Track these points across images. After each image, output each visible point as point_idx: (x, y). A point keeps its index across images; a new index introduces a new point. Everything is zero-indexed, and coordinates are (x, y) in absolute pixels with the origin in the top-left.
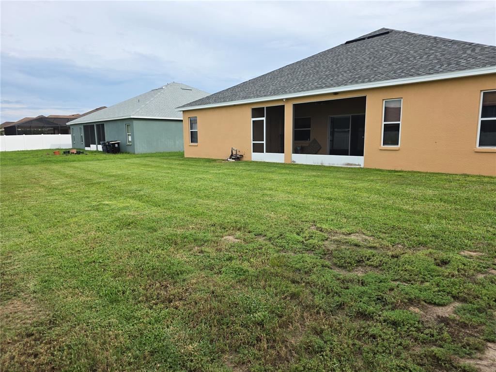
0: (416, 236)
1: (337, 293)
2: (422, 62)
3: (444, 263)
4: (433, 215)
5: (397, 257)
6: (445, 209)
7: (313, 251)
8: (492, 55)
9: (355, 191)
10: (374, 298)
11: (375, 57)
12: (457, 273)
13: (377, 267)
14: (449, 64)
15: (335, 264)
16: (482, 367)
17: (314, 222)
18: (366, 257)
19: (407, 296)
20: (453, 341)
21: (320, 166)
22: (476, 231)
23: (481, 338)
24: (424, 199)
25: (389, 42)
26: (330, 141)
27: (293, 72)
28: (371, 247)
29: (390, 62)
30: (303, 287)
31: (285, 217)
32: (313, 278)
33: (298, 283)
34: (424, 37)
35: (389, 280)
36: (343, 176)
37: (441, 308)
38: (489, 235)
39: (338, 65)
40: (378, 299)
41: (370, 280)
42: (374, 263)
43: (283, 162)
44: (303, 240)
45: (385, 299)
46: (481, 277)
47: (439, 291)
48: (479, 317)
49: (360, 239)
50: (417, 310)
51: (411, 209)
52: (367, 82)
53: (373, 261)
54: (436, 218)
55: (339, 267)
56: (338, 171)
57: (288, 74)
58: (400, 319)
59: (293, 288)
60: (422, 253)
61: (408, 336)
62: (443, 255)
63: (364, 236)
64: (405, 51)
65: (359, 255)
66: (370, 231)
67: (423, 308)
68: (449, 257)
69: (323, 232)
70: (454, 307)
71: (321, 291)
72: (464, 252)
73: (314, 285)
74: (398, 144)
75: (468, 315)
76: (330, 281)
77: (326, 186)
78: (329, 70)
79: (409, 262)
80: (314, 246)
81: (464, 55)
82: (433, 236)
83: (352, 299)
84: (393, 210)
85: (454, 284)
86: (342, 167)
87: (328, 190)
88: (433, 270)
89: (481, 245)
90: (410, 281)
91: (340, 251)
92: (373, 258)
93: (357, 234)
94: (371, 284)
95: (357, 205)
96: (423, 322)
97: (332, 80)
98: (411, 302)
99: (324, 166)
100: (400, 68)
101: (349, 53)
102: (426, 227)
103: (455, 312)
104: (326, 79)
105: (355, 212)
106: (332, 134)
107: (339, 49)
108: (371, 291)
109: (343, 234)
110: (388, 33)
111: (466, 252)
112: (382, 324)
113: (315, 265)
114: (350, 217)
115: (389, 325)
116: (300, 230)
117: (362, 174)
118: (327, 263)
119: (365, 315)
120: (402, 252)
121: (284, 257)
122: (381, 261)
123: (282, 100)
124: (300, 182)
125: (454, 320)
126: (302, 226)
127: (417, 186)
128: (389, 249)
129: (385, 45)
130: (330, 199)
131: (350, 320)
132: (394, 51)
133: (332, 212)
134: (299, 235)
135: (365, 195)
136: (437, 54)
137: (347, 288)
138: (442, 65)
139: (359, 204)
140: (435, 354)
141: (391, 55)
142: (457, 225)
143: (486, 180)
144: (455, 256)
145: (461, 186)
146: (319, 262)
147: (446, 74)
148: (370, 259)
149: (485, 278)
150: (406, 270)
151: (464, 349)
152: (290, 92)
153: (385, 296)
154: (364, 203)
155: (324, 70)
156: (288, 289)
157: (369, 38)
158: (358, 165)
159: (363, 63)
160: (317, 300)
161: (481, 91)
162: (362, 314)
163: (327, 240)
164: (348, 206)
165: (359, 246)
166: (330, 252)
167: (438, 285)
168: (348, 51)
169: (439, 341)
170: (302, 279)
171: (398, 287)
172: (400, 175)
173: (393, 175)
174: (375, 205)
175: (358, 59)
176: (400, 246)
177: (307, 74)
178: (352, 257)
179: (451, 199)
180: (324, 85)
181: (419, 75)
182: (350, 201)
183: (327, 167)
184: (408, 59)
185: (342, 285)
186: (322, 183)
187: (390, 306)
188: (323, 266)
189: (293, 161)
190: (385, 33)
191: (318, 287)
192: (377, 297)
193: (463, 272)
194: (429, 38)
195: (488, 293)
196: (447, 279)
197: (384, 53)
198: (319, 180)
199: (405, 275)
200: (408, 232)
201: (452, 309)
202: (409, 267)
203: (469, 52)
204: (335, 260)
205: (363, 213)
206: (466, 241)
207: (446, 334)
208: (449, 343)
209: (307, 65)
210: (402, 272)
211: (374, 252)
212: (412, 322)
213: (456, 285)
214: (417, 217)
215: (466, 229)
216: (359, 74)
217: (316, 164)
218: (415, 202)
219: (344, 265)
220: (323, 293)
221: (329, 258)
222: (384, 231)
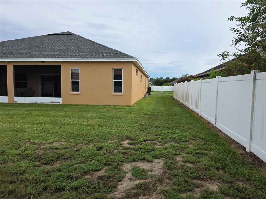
0: (88, 137)
1: (43, 181)
2: (88, 52)
3: (101, 148)
4: (96, 125)
5: (79, 151)
6: (101, 122)
7: (27, 158)
8: (115, 53)
9: (56, 117)
10: (66, 177)
11: (64, 45)
12: (106, 152)
13: (68, 159)
14: (100, 55)
15: (43, 163)
16: (116, 195)
17: (29, 139)
18: (62, 154)
19: (83, 171)
20: (105, 187)
21: (34, 104)
22: (113, 131)
23: (116, 181)
24: (92, 118)
25: (72, 39)
26: (41, 89)
27: (13, 45)
28: (65, 148)
29: (73, 49)
30: (19, 184)
31: (7, 139)
32: (26, 176)
33: (15, 182)
34: (88, 40)
35: (74, 164)
36: (49, 109)
37: (99, 172)
38: (118, 131)
39: (44, 46)
40: (68, 177)
41: (64, 167)
42: (67, 157)
43: (7, 102)
44: (20, 152)
45: (72, 176)
46: (116, 151)
47: (99, 163)
48: (115, 171)
49: (59, 144)
50: (88, 176)
51: (86, 124)
52: (60, 58)
53: (66, 156)
54: (97, 127)
55: (45, 164)
56: (46, 107)
57: (9, 46)
58: (79, 185)
59: (11, 187)
60: (91, 146)
61: (83, 192)
62: (100, 145)
63: (61, 143)
64: (79, 45)
65: (57, 154)
66: (65, 139)
67: (91, 175)
68: (103, 145)
69: (35, 145)
70: (105, 169)
71: (32, 183)
72: (109, 141)
73: (27, 181)
74: (79, 91)
75: (111, 171)
76: (38, 175)
77: (38, 116)
78: (38, 48)
79: (84, 152)
80: (28, 155)
81: (105, 52)
82: (96, 136)
83: (52, 182)
84: (77, 126)
85: (105, 158)
86: (49, 104)
87: (40, 118)
88: (96, 153)
89: (115, 137)
90: (85, 162)
91: (46, 154)
92: (66, 154)
93: (57, 142)
94: (64, 169)
95: (58, 125)
96: (91, 182)
97: (40, 54)
98: (85, 173)
99: (37, 104)
100: (78, 53)
101: (50, 41)
102: (93, 132)
103: (105, 172)
104: (36, 52)
105: (56, 129)
106: (42, 85)
107: (44, 37)
108: (64, 174)
109: (48, 143)
110: (71, 34)
111: (110, 141)
112: (70, 191)
113: (28, 167)
114: (53, 133)
115: (74, 190)
116: (18, 146)
117: (61, 107)
118: (36, 164)
119: (60, 189)
120: (82, 147)
121: (5, 167)
122: (70, 155)
123: (4, 62)
124: (19, 115)
125: (105, 176)
126: (20, 143)
127: (89, 112)
128: (75, 147)
129: (69, 40)
130: (41, 123)
131: (51, 196)
132: (75, 44)
133: (41, 131)
134: (17, 150)
135: (62, 119)
136: (94, 49)
137: (50, 176)
138: (97, 55)
139: (59, 124)
140: (96, 197)
141: (73, 46)
142: (106, 129)
143: (117, 107)
144: (105, 144)
145: (108, 110)
146: (31, 164)
147: (98, 59)
148: (64, 155)
149: (117, 151)
150: (83, 157)
151: (109, 189)
152: (11, 58)
153: (72, 174)
154: (62, 124)
155: (35, 47)
156: (7, 189)
157: (61, 35)
158: (59, 102)
159: (58, 47)
160: (29, 190)
161: (113, 68)
162: (58, 189)
163: (37, 149)
164: (52, 126)
165: (58, 149)
166: (39, 156)
167: (98, 161)
168: (49, 39)
169: (98, 189)
170: (18, 179)
171: (79, 167)
172: (81, 107)
173: (77, 107)
174: (68, 124)
175: (55, 45)
176: (80, 144)
177: (23, 48)
178: (53, 156)
179: (104, 117)
180: (35, 56)
181: (87, 58)
182: (53, 123)
183: (39, 104)
184: (81, 49)
185: (46, 175)
186: (36, 114)
187: (74, 179)
188: (34, 166)
189: (15, 102)
190: (69, 34)
191: (30, 181)
192: (67, 176)
193: (108, 151)
194: (90, 41)
195: (118, 158)
196: (102, 156)
197: (69, 44)
198: (33, 113)
199: (83, 159)
200: (84, 136)
201: (104, 171)
202: (84, 155)
203: (107, 51)
204: (42, 161)
205: (61, 129)
206: (110, 136)
207: (101, 185)
208: (103, 189)
209: (23, 43)
210: (81, 158)
211: (66, 150)
212: (85, 184)
213: (106, 158)
214: (89, 128)
215: (110, 130)
216: (56, 53)
217: (32, 103)
218: (88, 120)
219: (48, 162)
220: (34, 184)
221: (39, 160)
222: (72, 137)
